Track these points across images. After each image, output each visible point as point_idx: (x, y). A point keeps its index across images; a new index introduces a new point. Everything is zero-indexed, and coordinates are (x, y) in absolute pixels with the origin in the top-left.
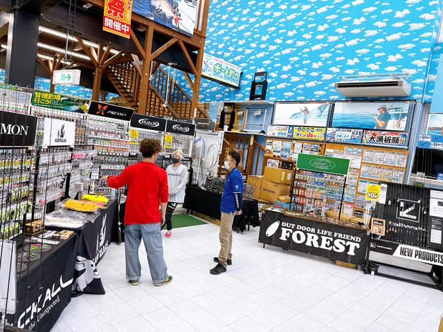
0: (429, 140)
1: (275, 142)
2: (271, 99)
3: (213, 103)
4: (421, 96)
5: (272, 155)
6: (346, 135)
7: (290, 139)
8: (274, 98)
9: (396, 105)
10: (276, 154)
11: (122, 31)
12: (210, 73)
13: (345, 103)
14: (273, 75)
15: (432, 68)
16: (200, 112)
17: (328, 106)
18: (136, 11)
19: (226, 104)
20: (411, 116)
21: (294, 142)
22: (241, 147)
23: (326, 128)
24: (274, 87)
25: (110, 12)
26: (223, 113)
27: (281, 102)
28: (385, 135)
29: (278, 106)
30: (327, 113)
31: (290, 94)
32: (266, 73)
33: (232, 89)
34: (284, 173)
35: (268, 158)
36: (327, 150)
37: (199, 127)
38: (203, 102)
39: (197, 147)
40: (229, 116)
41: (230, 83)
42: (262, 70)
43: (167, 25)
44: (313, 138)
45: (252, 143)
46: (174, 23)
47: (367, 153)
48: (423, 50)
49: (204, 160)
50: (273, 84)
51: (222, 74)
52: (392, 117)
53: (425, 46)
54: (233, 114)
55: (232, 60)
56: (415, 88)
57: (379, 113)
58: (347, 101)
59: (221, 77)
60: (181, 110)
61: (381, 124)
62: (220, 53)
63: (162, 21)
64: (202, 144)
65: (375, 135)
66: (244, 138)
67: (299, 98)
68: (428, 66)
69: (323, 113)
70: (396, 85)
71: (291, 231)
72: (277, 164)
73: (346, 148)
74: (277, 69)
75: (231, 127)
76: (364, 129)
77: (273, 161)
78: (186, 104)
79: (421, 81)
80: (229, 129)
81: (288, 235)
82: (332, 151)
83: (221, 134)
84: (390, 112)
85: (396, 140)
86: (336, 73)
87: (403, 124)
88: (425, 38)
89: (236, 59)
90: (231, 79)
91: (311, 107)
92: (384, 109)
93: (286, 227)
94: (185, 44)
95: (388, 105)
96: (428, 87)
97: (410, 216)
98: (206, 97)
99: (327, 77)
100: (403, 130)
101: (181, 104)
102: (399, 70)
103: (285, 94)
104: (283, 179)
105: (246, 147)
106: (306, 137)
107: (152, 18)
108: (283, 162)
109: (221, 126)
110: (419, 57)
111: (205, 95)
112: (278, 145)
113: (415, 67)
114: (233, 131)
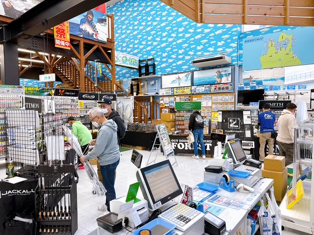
0: (243, 86)
1: (165, 98)
2: (159, 73)
3: (125, 80)
4: (236, 62)
5: (164, 106)
6: (201, 89)
7: (173, 95)
8: (161, 73)
9: (225, 69)
10: (167, 105)
11: (66, 46)
12: (120, 62)
13: (199, 71)
14: (158, 59)
15: (240, 47)
16: (118, 87)
17: (190, 75)
18: (72, 33)
19: (133, 80)
20: (233, 74)
21: (175, 97)
22: (146, 104)
23: (191, 86)
24: (159, 67)
25: (57, 36)
26: (132, 86)
27: (165, 75)
28: (221, 86)
29: (163, 77)
30: (190, 78)
31: (169, 69)
32: (154, 58)
33: (135, 70)
34: (171, 115)
35: (162, 108)
36: (193, 99)
37: (119, 95)
38: (118, 80)
39: (119, 107)
40: (136, 87)
41: (133, 67)
42: (151, 57)
43: (91, 38)
44: (185, 93)
45: (151, 101)
46: (95, 37)
47: (214, 97)
48: (234, 38)
49: (124, 114)
50: (158, 65)
51: (128, 62)
52: (224, 76)
53: (235, 35)
54: (138, 86)
55: (132, 53)
56: (233, 58)
57: (217, 75)
58: (200, 70)
59: (127, 64)
60: (105, 87)
61: (218, 80)
62: (124, 49)
63: (88, 37)
64: (122, 105)
65: (216, 86)
66: (147, 99)
67: (174, 71)
68: (238, 46)
69: (188, 79)
70: (222, 58)
71: (176, 143)
72: (167, 111)
73: (203, 96)
74: (160, 55)
75: (138, 93)
76: (210, 85)
77: (165, 109)
78: (108, 83)
79: (235, 54)
80: (137, 95)
81: (175, 146)
82: (196, 99)
83: (132, 98)
84: (223, 73)
85: (227, 88)
86: (192, 55)
87: (230, 79)
88: (234, 32)
89: (135, 52)
90: (134, 64)
91: (181, 76)
92: (219, 72)
93: (174, 142)
94: (103, 48)
95: (221, 70)
96: (240, 57)
97: (234, 126)
98: (120, 77)
99: (187, 58)
100: (230, 82)
101: (105, 83)
102: (224, 50)
103: (166, 70)
104: (171, 119)
105: (149, 104)
106: (181, 93)
107: (82, 36)
108: (171, 109)
109: (132, 93)
110: (233, 42)
111: (119, 75)
112: (166, 100)
113: (231, 47)
114: (139, 95)
